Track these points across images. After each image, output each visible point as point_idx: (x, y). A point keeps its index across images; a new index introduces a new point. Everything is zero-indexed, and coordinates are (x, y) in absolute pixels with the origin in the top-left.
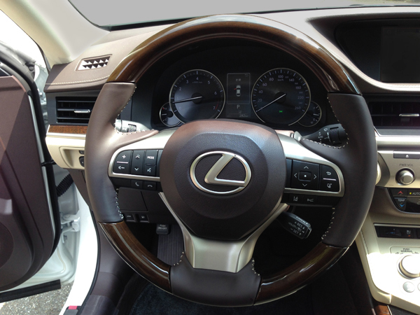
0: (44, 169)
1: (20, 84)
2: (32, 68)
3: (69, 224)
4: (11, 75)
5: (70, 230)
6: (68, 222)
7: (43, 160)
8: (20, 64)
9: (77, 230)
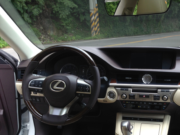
0: (17, 100)
1: (11, 67)
2: (16, 62)
3: (25, 126)
4: (9, 64)
5: (25, 129)
6: (25, 125)
7: (17, 97)
8: (12, 61)
9: (28, 129)
